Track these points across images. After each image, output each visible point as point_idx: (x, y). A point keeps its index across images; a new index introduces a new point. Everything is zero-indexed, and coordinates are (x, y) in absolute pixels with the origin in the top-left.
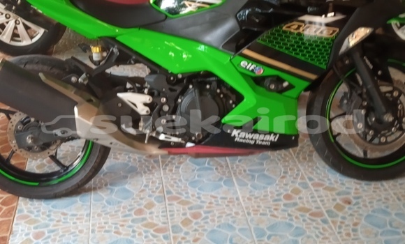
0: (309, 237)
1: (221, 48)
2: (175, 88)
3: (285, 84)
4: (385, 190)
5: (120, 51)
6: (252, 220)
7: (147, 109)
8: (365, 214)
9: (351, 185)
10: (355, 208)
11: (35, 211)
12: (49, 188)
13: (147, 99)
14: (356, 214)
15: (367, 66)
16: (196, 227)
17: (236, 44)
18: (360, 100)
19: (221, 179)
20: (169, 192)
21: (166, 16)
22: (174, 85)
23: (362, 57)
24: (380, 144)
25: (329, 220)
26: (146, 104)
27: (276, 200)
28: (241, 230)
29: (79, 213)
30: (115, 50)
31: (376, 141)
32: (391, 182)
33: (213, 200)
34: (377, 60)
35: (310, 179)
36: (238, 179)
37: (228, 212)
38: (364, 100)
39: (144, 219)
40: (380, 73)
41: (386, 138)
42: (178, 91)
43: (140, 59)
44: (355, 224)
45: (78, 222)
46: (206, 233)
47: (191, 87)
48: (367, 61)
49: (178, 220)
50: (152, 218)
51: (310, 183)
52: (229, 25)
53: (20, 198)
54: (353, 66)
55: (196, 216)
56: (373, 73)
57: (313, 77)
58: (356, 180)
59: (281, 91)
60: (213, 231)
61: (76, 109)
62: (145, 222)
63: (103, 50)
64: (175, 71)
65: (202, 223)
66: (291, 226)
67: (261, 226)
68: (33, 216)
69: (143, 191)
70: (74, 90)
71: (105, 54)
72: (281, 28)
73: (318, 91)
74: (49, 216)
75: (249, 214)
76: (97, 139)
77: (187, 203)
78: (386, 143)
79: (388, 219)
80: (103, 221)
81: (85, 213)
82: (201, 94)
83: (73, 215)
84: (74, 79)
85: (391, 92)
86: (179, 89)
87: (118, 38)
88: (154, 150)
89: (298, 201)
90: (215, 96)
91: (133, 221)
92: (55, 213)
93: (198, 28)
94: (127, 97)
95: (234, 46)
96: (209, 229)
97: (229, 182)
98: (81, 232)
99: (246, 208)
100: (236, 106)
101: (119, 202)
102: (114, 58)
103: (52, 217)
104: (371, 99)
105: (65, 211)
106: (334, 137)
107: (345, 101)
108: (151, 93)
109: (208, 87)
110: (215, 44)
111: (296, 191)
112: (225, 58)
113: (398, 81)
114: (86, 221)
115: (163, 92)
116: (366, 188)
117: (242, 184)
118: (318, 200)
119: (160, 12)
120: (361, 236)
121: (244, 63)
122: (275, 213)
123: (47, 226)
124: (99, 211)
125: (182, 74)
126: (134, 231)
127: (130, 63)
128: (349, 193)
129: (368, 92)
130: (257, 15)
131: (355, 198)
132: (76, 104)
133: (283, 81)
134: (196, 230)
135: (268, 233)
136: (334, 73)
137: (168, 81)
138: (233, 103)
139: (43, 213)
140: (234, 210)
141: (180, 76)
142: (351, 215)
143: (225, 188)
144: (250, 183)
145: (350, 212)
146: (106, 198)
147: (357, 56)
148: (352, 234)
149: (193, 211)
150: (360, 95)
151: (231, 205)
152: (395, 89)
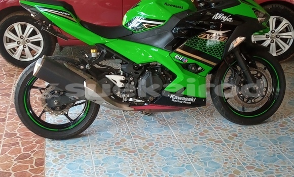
0: (215, 152)
1: (164, 48)
2: (138, 72)
3: (199, 69)
4: (256, 129)
5: (107, 51)
6: (183, 145)
7: (123, 84)
8: (246, 141)
9: (236, 127)
10: (240, 138)
11: (57, 145)
12: (64, 132)
13: (122, 78)
14: (240, 141)
15: (243, 59)
16: (152, 149)
17: (172, 46)
18: (240, 77)
19: (162, 127)
20: (133, 134)
21: (133, 32)
22: (137, 70)
23: (240, 54)
24: (252, 103)
25: (226, 144)
26: (121, 81)
27: (195, 136)
28: (177, 150)
29: (83, 145)
30: (105, 51)
31: (250, 102)
32: (258, 126)
33: (159, 137)
34: (248, 56)
35: (213, 125)
36: (171, 127)
37: (169, 142)
38: (242, 78)
39: (121, 147)
40: (250, 62)
41: (255, 99)
42: (140, 74)
43: (119, 56)
44: (241, 145)
45: (83, 149)
46: (158, 152)
47: (147, 71)
48: (243, 56)
49: (141, 146)
50: (126, 146)
51: (213, 127)
52: (169, 36)
53: (46, 139)
54: (235, 59)
55: (151, 144)
56: (246, 62)
57: (214, 64)
58: (239, 125)
59: (197, 72)
60: (161, 151)
61: (85, 83)
62: (122, 148)
63: (98, 51)
64: (138, 62)
65: (155, 148)
66: (205, 147)
67: (189, 148)
68: (56, 148)
69: (118, 133)
70: (83, 72)
71: (98, 54)
72: (197, 37)
73: (217, 74)
74: (65, 147)
75: (181, 143)
76: (96, 100)
77: (145, 138)
78: (255, 102)
79: (258, 142)
80: (98, 149)
81: (87, 145)
82: (153, 75)
83: (80, 146)
84: (82, 67)
85: (257, 74)
86: (140, 72)
87: (106, 45)
88: (126, 108)
89: (207, 136)
90: (160, 76)
91: (115, 148)
92: (68, 146)
93: (150, 38)
94: (111, 77)
95: (171, 47)
96: (159, 150)
97: (167, 128)
98: (86, 154)
99: (179, 140)
100: (172, 81)
101: (105, 139)
102: (104, 56)
103: (67, 148)
104: (246, 77)
105: (74, 145)
106: (226, 100)
107: (232, 79)
108: (124, 75)
109: (156, 71)
110: (160, 47)
111: (206, 131)
112: (166, 54)
113: (260, 68)
114: (88, 149)
115: (131, 74)
116: (244, 128)
117: (175, 129)
118: (219, 135)
119: (129, 30)
120: (244, 151)
121: (177, 56)
122: (196, 142)
123: (66, 152)
124: (94, 144)
125: (141, 64)
126: (116, 153)
127: (113, 59)
128: (235, 131)
129: (244, 74)
130: (183, 30)
131: (239, 134)
132: (85, 80)
133: (198, 66)
134: (152, 151)
135: (193, 151)
136: (225, 63)
137: (134, 68)
138: (171, 80)
139: (62, 146)
140: (172, 141)
141: (140, 65)
142: (237, 141)
143: (165, 131)
144: (179, 128)
145: (237, 140)
146: (97, 138)
147: (237, 53)
148: (239, 150)
149: (149, 142)
150: (240, 75)
151: (170, 139)
152: (258, 72)
